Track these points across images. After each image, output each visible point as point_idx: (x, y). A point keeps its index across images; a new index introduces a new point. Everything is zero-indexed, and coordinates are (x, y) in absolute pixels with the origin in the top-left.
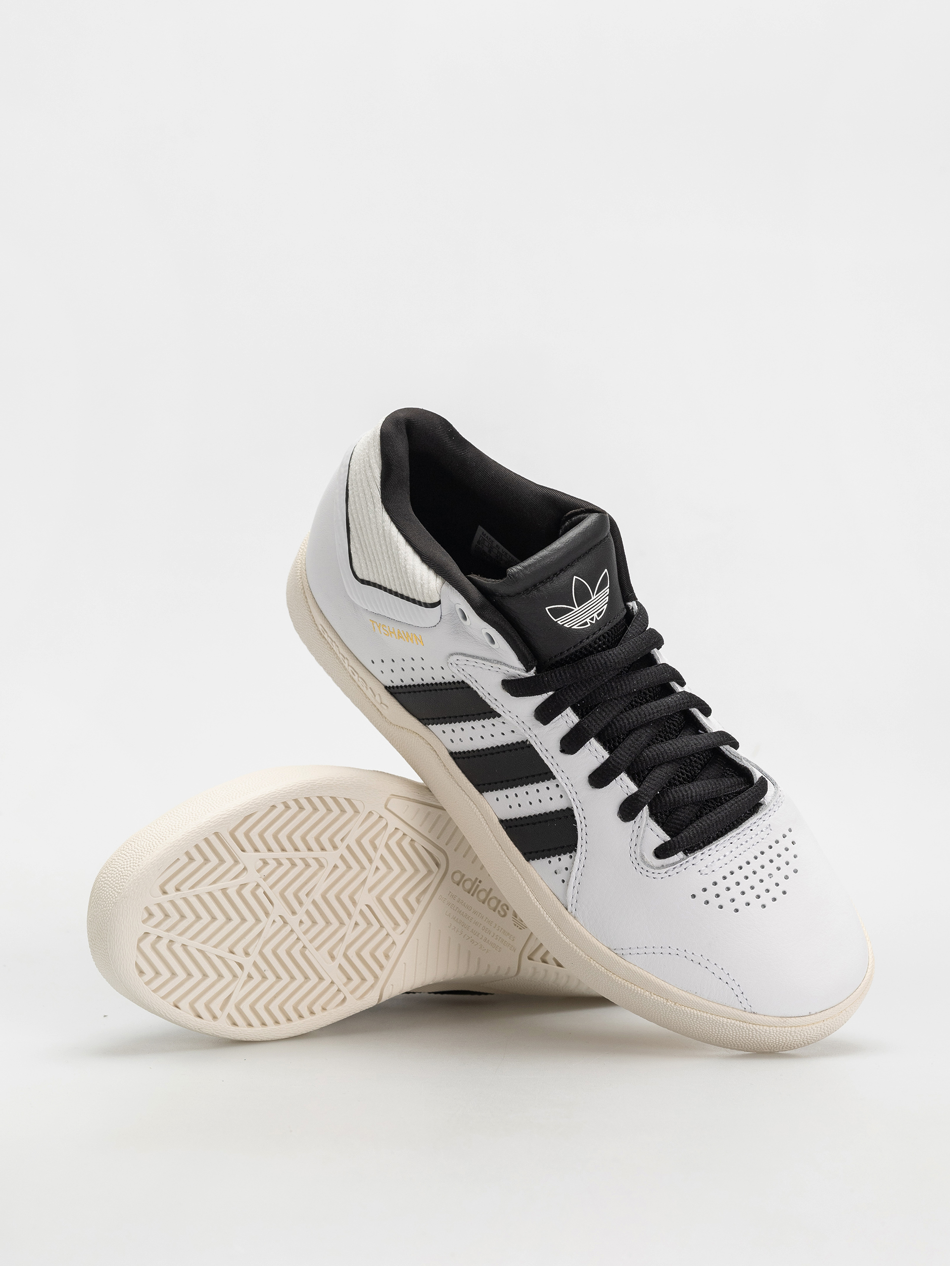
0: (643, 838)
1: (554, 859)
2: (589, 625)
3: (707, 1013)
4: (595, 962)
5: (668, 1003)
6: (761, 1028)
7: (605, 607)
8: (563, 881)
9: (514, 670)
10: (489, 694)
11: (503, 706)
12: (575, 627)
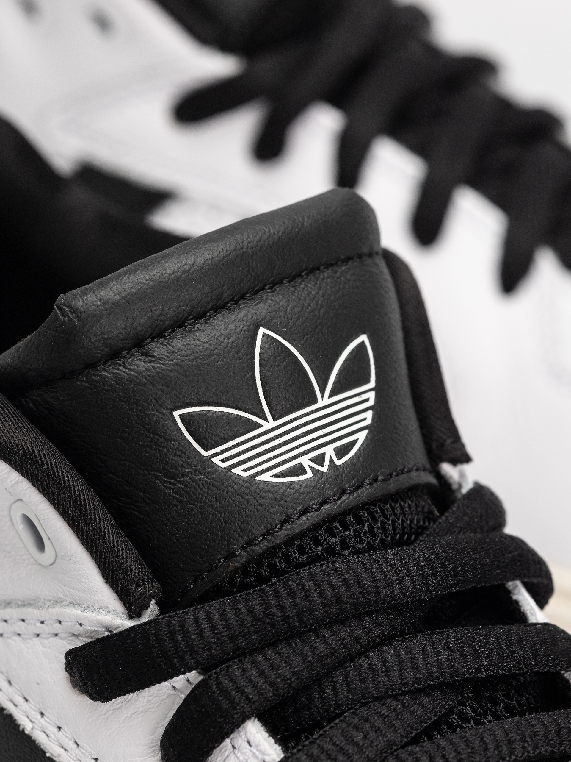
2: (310, 475)
7: (362, 436)
9: (94, 615)
10: (42, 714)
11: (78, 745)
12: (266, 477)
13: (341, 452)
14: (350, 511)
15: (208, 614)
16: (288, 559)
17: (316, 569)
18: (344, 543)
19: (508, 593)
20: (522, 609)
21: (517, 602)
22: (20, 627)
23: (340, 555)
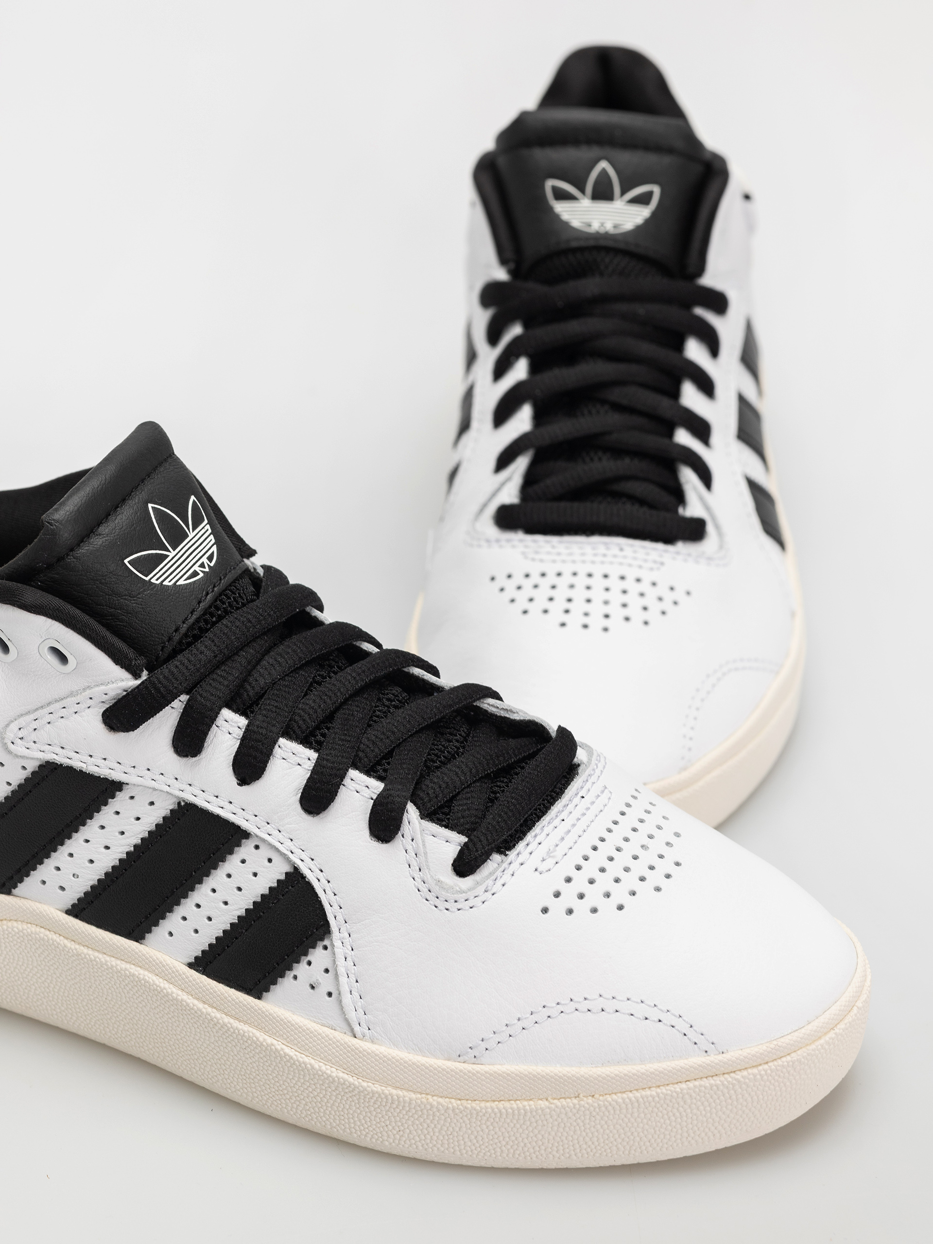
0: (426, 853)
1: (301, 969)
2: (201, 575)
3: (650, 1088)
4: (435, 1098)
5: (582, 1102)
6: (745, 1073)
7: (214, 548)
8: (330, 994)
9: (114, 685)
10: (91, 756)
11: (120, 763)
12: (181, 582)
13: (210, 558)
14: (226, 588)
15: (181, 661)
16: (206, 622)
17: (225, 621)
18: (230, 605)
19: (309, 614)
20: (320, 619)
21: (315, 617)
22: (63, 712)
23: (231, 613)
